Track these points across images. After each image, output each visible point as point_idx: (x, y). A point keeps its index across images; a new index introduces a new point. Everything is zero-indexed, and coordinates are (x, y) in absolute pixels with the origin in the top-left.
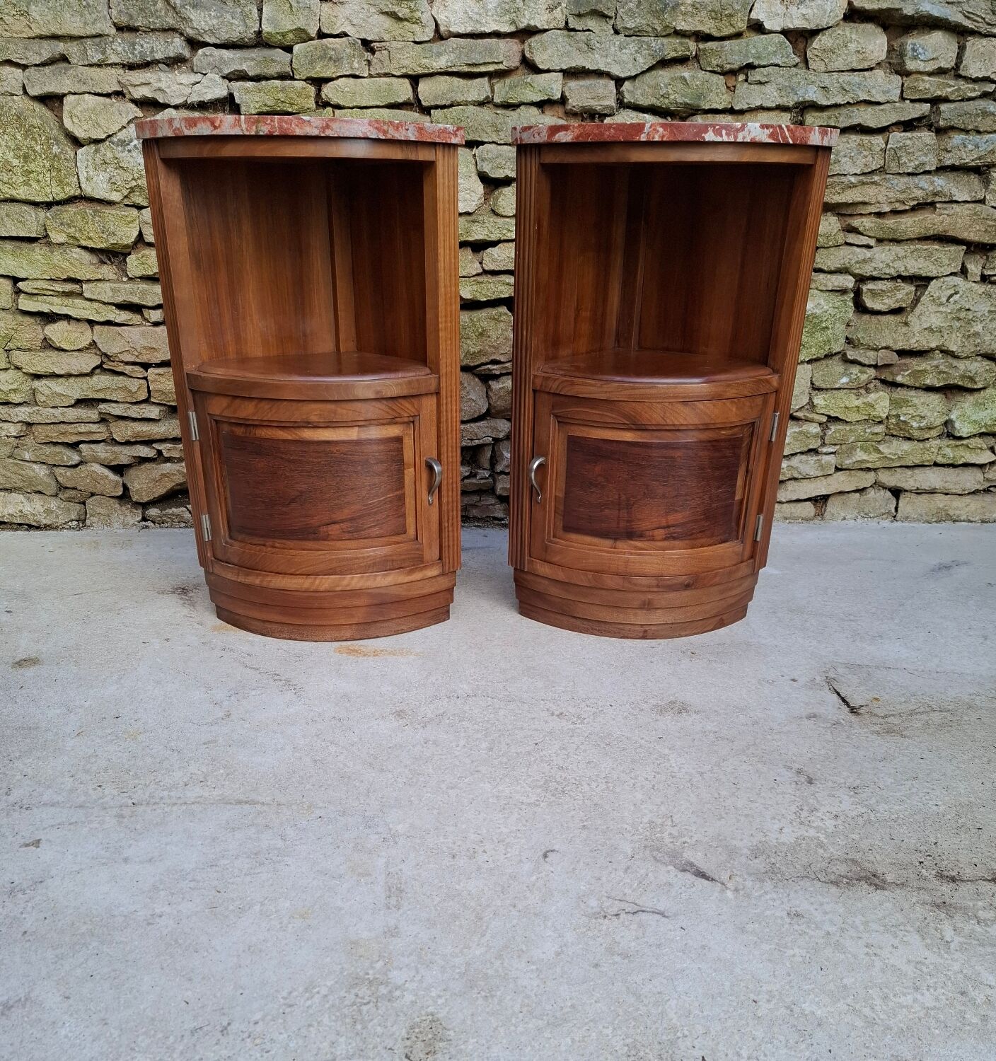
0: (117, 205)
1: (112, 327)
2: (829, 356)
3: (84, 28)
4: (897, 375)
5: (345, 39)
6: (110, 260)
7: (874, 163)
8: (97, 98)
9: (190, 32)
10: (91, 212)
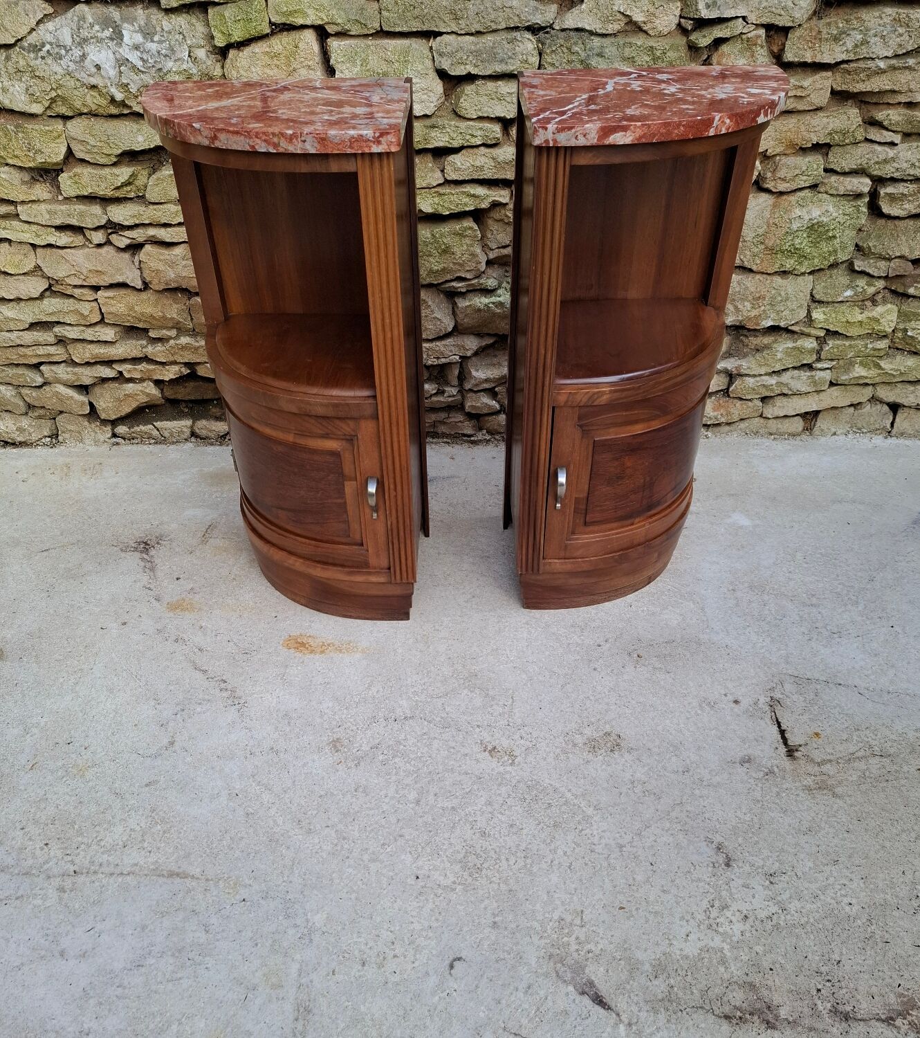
0: (40, 119)
1: (54, 250)
2: (833, 266)
4: (910, 287)
6: (42, 176)
7: (911, 42)
10: (12, 128)
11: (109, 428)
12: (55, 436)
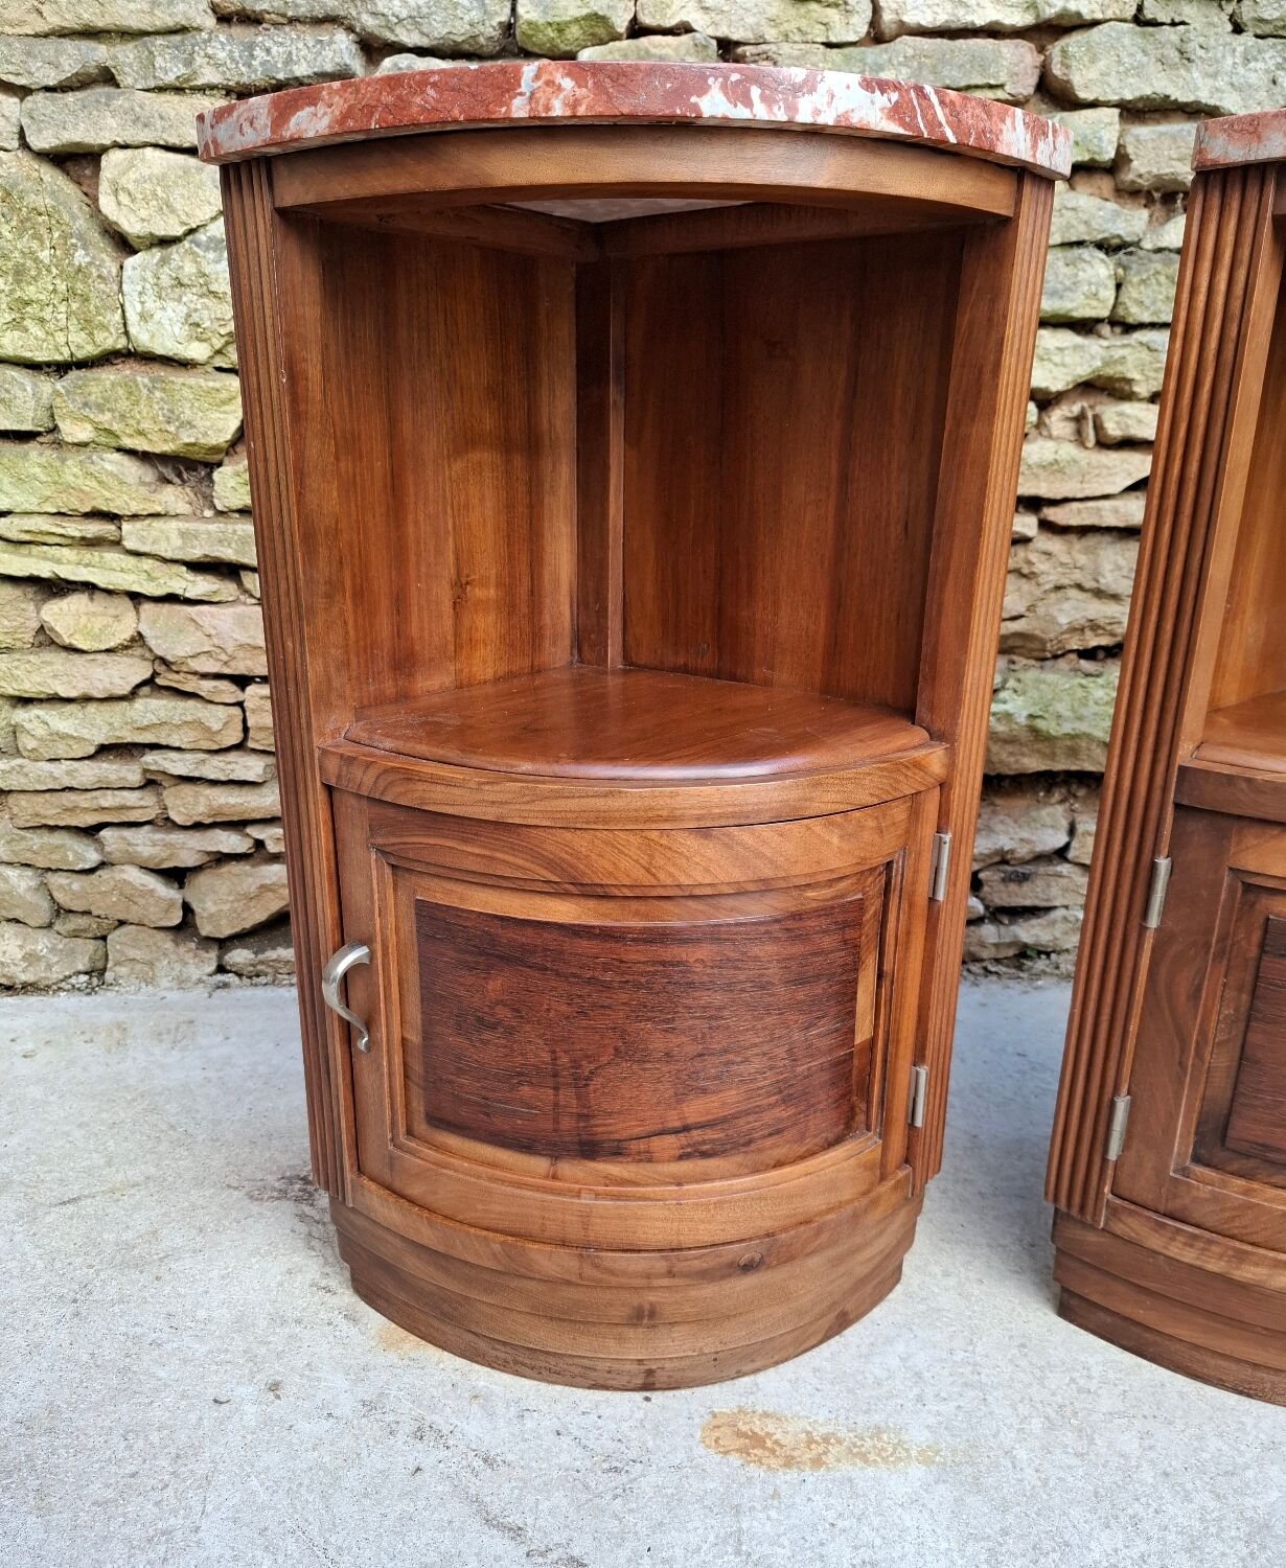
0: (200, 370)
1: (178, 608)
3: (151, 13)
5: (685, 38)
6: (179, 475)
8: (171, 155)
9: (369, 22)
10: (146, 381)
11: (213, 954)
12: (97, 972)
